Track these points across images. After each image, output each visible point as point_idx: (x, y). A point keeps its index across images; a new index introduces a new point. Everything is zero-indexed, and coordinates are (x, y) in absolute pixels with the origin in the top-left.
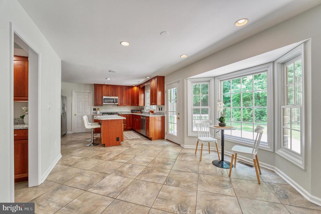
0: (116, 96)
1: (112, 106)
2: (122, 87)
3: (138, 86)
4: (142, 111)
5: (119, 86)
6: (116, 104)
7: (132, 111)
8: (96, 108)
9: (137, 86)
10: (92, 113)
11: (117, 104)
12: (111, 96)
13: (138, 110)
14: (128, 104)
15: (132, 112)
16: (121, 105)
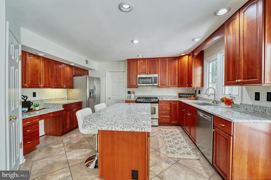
0: (155, 73)
1: (150, 88)
2: (163, 59)
3: (191, 54)
4: (198, 95)
5: (159, 59)
6: (155, 84)
7: (180, 95)
8: (131, 90)
9: (189, 55)
10: (126, 98)
11: (157, 84)
12: (148, 74)
13: (190, 94)
14: (173, 85)
15: (180, 97)
16: (162, 85)
